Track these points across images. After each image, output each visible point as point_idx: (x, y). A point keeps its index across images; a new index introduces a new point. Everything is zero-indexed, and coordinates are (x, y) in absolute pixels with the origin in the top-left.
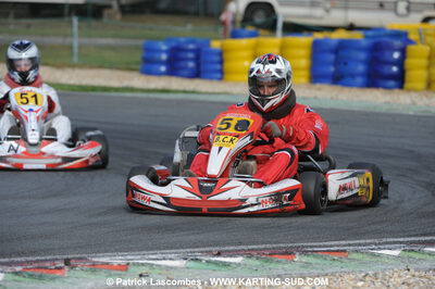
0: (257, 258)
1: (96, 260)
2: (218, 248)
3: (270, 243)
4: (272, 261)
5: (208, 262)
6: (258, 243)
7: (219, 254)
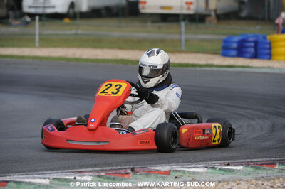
0: (252, 167)
1: (153, 168)
2: (229, 161)
3: (266, 157)
4: (260, 169)
5: (220, 169)
6: (258, 158)
7: (229, 164)
